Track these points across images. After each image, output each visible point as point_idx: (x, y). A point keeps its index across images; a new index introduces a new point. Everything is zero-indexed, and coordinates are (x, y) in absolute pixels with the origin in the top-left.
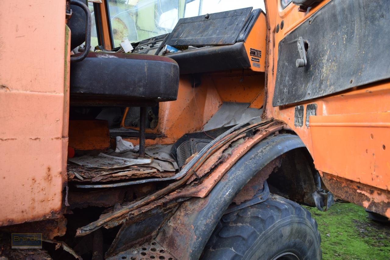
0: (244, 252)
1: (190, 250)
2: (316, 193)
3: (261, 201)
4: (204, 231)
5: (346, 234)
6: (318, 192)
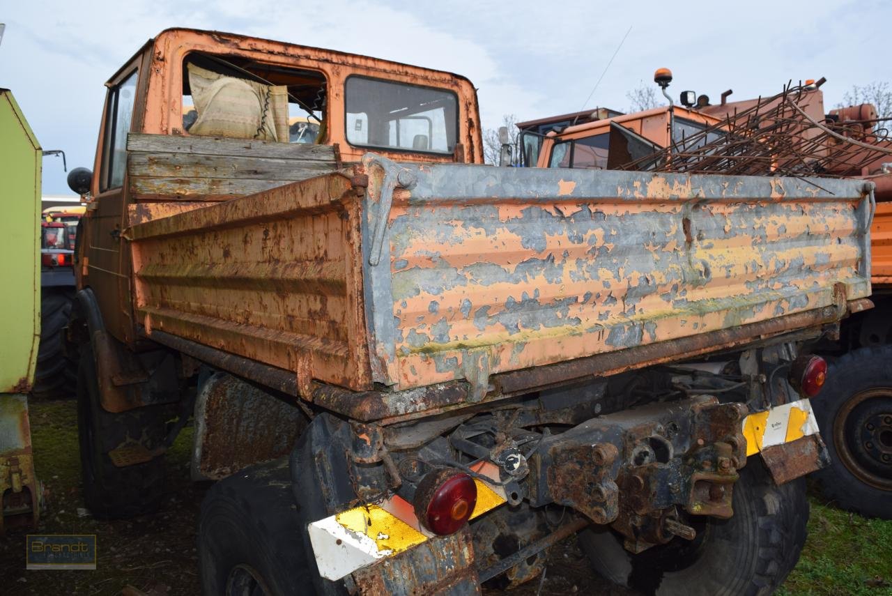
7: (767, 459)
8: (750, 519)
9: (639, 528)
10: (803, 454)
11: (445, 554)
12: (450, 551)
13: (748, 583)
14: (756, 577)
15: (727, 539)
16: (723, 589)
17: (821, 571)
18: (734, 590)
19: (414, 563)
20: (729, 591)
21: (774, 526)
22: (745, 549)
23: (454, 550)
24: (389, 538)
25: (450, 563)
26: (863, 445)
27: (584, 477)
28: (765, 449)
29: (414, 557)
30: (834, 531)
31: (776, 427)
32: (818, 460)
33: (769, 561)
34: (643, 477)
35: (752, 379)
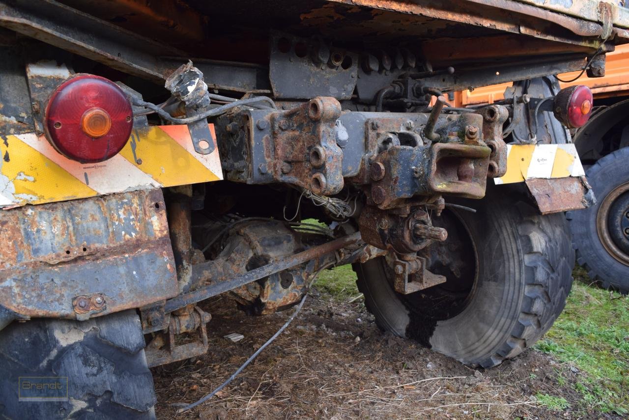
7: (532, 188)
8: (516, 257)
9: (386, 232)
10: (568, 191)
11: (122, 216)
12: (130, 215)
13: (514, 323)
14: (522, 316)
15: (494, 281)
16: (491, 330)
17: (585, 330)
18: (500, 331)
19: (72, 219)
20: (496, 332)
21: (540, 264)
22: (512, 289)
23: (136, 214)
24: (35, 181)
25: (129, 229)
26: (623, 231)
27: (303, 142)
28: (531, 179)
29: (73, 212)
30: (596, 303)
31: (541, 162)
32: (584, 200)
33: (535, 299)
34: (384, 163)
35: (515, 100)
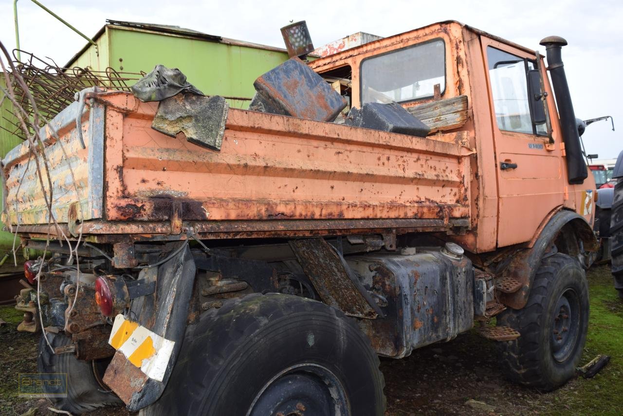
0: (552, 281)
1: (529, 276)
2: (580, 254)
3: (553, 254)
4: (535, 266)
5: (598, 311)
6: (582, 254)
7: (115, 359)
10: (130, 381)
28: (119, 352)
